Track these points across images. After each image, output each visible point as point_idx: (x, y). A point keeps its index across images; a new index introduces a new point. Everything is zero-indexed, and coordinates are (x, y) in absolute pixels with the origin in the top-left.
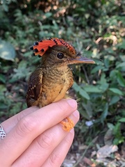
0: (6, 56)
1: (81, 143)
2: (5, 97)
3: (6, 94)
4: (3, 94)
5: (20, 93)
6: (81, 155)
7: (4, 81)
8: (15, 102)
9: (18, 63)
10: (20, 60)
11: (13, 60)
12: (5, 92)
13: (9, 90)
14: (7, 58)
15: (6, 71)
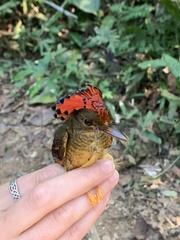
0: (86, 6)
1: (174, 146)
2: (78, 68)
3: (80, 64)
4: (76, 63)
5: (100, 63)
6: (171, 163)
7: (80, 44)
8: (92, 77)
9: (102, 18)
10: (106, 14)
11: (95, 13)
12: (79, 60)
13: (85, 57)
14: (87, 10)
15: (83, 30)
